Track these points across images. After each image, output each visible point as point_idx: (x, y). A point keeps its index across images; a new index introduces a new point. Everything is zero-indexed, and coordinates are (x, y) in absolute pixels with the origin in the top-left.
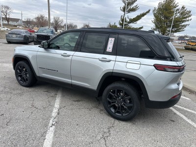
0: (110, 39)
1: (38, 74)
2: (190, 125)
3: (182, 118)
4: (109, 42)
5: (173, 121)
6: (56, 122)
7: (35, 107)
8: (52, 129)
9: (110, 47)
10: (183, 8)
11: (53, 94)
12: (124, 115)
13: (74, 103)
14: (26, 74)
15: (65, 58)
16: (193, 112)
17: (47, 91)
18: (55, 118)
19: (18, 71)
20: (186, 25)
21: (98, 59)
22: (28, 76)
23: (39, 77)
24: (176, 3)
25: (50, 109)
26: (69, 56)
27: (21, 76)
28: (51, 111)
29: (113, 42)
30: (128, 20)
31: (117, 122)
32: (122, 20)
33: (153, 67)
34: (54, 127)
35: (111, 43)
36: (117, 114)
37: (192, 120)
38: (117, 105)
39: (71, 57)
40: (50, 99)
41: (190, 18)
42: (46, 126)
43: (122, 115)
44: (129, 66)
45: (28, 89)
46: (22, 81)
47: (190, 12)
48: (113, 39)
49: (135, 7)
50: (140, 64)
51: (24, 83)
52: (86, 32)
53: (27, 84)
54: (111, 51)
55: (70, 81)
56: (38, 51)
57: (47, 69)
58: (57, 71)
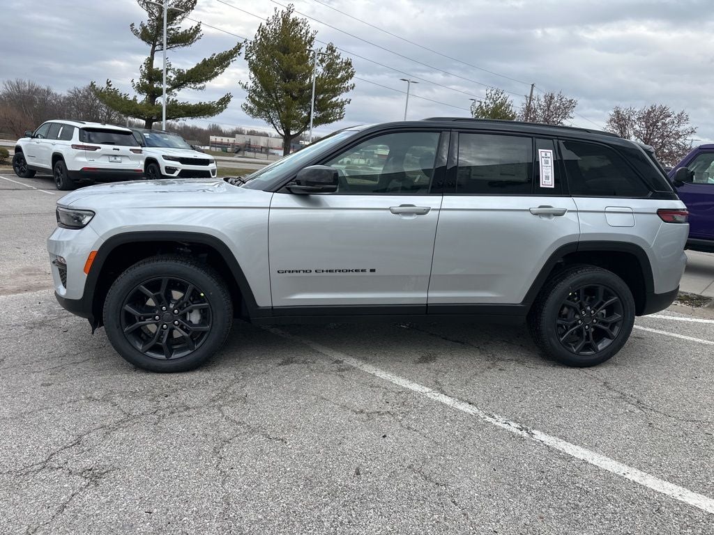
0: (541, 153)
1: (263, 300)
4: (542, 162)
6: (516, 422)
10: (331, 48)
14: (184, 316)
18: (490, 416)
19: (128, 308)
20: (343, 103)
21: (529, 210)
22: (195, 317)
23: (274, 311)
24: (311, 31)
29: (551, 162)
30: (174, 77)
33: (658, 216)
34: (535, 432)
39: (433, 214)
41: (350, 82)
42: (517, 437)
43: (595, 350)
46: (157, 349)
47: (349, 64)
48: (550, 153)
49: (191, 31)
50: (632, 213)
51: (173, 357)
52: (460, 132)
53: (197, 354)
54: (553, 187)
55: (425, 295)
56: (270, 208)
57: (323, 271)
58: (372, 271)
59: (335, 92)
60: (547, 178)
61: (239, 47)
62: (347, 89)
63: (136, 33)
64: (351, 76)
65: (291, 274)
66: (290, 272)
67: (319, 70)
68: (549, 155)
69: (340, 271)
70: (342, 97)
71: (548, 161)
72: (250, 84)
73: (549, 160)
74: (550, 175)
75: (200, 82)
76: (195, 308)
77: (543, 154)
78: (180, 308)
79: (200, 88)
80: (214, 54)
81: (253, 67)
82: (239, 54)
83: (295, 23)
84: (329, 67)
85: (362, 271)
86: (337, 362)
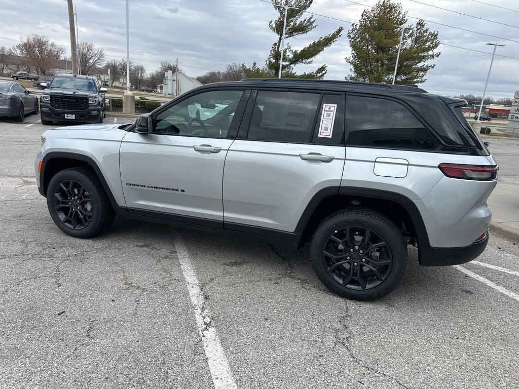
0: (326, 107)
1: (121, 202)
2: (507, 297)
3: (484, 285)
4: (324, 114)
5: (471, 293)
6: (213, 318)
7: (138, 288)
8: (211, 333)
9: (326, 127)
10: (421, 24)
11: (164, 251)
12: (368, 286)
13: (228, 268)
14: (83, 204)
15: (206, 156)
16: (500, 269)
17: (146, 246)
18: (203, 309)
19: (57, 195)
20: (428, 67)
21: (300, 156)
22: (89, 207)
23: (127, 210)
24: (403, 12)
25: (178, 288)
26: (217, 151)
27: (66, 210)
28: (186, 294)
29: (333, 115)
30: (291, 56)
31: (352, 305)
32: (277, 55)
33: (439, 170)
34: (211, 329)
35: (329, 115)
36: (349, 286)
37: (507, 287)
38: (347, 266)
39: (223, 153)
40: (165, 263)
41: (436, 51)
42: (192, 328)
43: (364, 287)
44: (381, 169)
45: (90, 242)
46: (69, 222)
47: (435, 36)
48: (334, 107)
49: (306, 22)
50: (408, 165)
51: (76, 228)
52: (259, 90)
53: (87, 229)
54: (330, 137)
55: (221, 214)
56: (121, 141)
57: (152, 187)
58: (183, 191)
59: (421, 59)
60: (326, 129)
61: (340, 30)
62: (432, 56)
63: (271, 27)
64: (436, 46)
65: (134, 187)
66: (133, 185)
68: (332, 109)
69: (162, 188)
70: (427, 63)
71: (330, 114)
72: (352, 58)
73: (332, 113)
74: (329, 126)
75: (308, 58)
76: (89, 201)
77: (327, 108)
78: (80, 199)
79: (309, 63)
80: (321, 38)
81: (354, 46)
82: (340, 36)
83: (392, 8)
84: (417, 40)
85: (176, 190)
86: (173, 252)
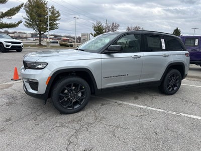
1: (99, 87)
6: (174, 112)
10: (53, 7)
13: (139, 100)
14: (77, 95)
18: (167, 111)
20: (57, 24)
21: (162, 55)
23: (101, 89)
24: (46, 1)
25: (148, 110)
26: (139, 57)
28: (154, 110)
41: (59, 18)
43: (174, 90)
47: (58, 12)
48: (163, 40)
54: (165, 49)
55: (139, 81)
56: (101, 59)
59: (55, 20)
60: (164, 46)
62: (58, 20)
64: (59, 16)
66: (107, 77)
67: (50, 14)
70: (57, 22)
71: (163, 42)
72: (27, 17)
75: (10, 16)
80: (14, 7)
81: (27, 12)
84: (52, 13)
85: (125, 75)
86: (115, 102)
